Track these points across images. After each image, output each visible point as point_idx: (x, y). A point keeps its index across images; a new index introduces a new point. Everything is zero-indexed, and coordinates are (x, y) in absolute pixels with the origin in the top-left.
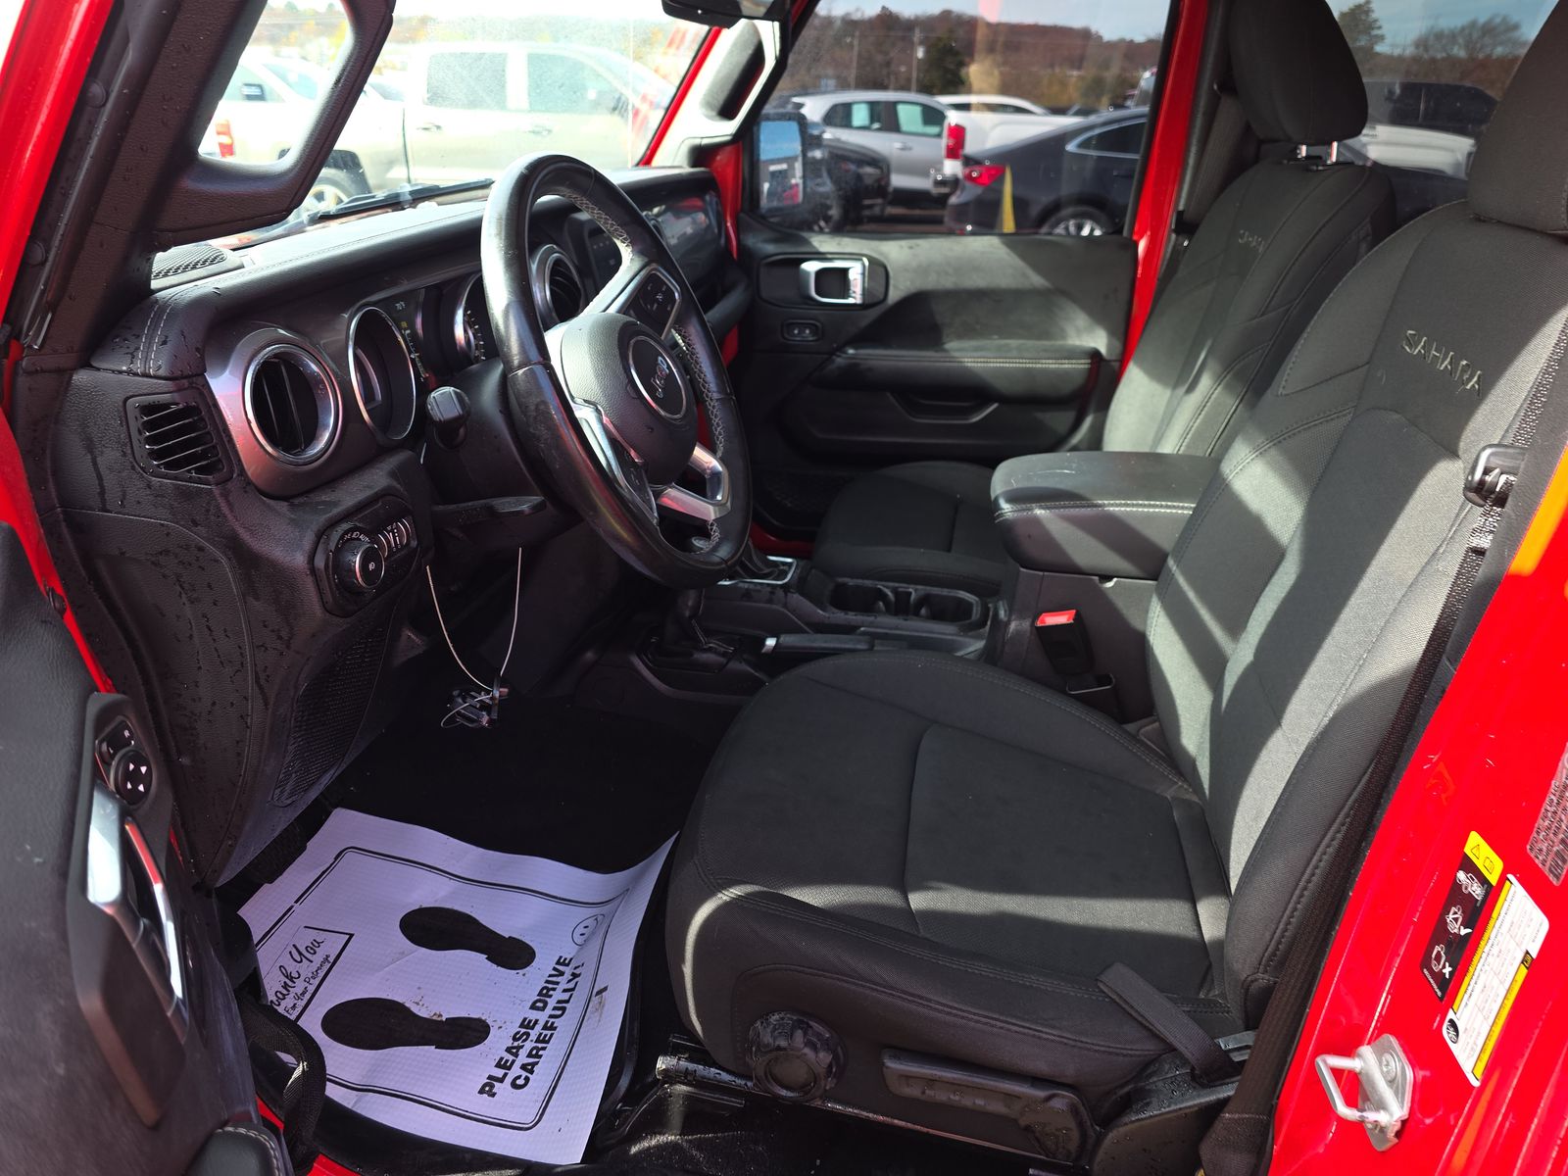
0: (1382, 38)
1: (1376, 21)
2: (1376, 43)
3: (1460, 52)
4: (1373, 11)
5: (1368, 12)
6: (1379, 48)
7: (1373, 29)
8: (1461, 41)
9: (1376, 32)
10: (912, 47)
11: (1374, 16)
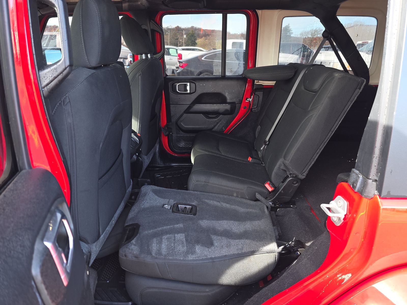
0: (292, 33)
1: (291, 29)
2: (291, 34)
3: (310, 36)
4: (290, 27)
5: (289, 27)
6: (292, 35)
7: (290, 31)
8: (310, 34)
9: (291, 32)
10: (182, 35)
11: (290, 28)
